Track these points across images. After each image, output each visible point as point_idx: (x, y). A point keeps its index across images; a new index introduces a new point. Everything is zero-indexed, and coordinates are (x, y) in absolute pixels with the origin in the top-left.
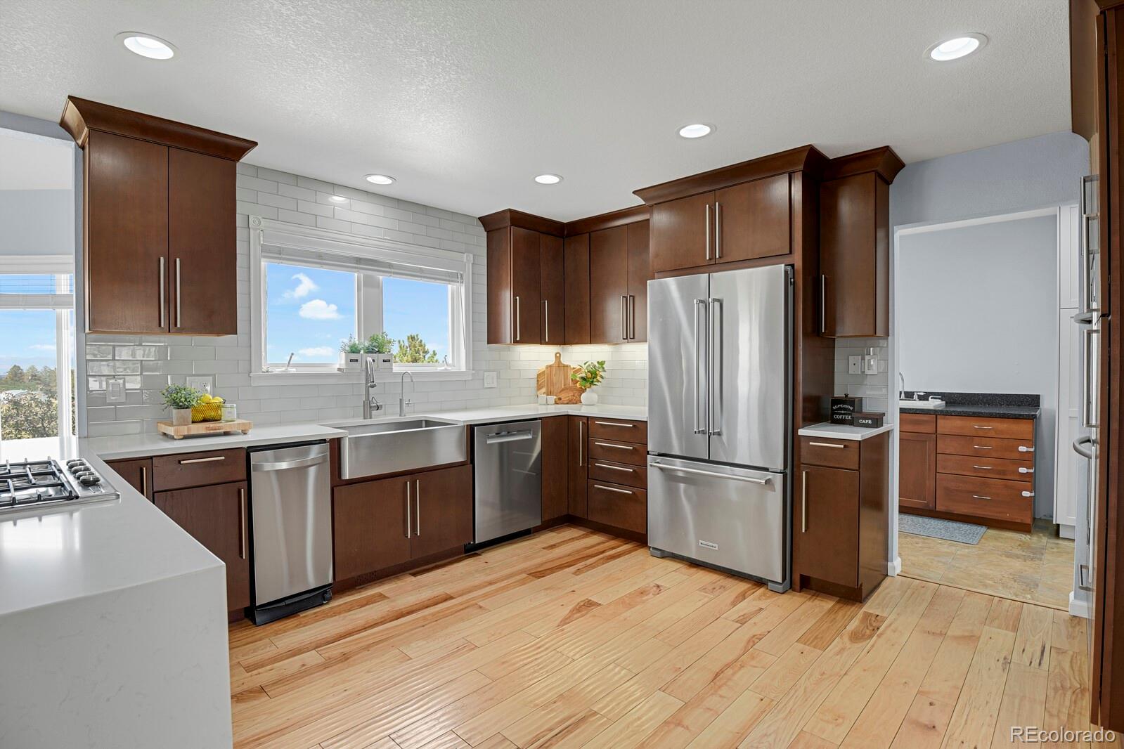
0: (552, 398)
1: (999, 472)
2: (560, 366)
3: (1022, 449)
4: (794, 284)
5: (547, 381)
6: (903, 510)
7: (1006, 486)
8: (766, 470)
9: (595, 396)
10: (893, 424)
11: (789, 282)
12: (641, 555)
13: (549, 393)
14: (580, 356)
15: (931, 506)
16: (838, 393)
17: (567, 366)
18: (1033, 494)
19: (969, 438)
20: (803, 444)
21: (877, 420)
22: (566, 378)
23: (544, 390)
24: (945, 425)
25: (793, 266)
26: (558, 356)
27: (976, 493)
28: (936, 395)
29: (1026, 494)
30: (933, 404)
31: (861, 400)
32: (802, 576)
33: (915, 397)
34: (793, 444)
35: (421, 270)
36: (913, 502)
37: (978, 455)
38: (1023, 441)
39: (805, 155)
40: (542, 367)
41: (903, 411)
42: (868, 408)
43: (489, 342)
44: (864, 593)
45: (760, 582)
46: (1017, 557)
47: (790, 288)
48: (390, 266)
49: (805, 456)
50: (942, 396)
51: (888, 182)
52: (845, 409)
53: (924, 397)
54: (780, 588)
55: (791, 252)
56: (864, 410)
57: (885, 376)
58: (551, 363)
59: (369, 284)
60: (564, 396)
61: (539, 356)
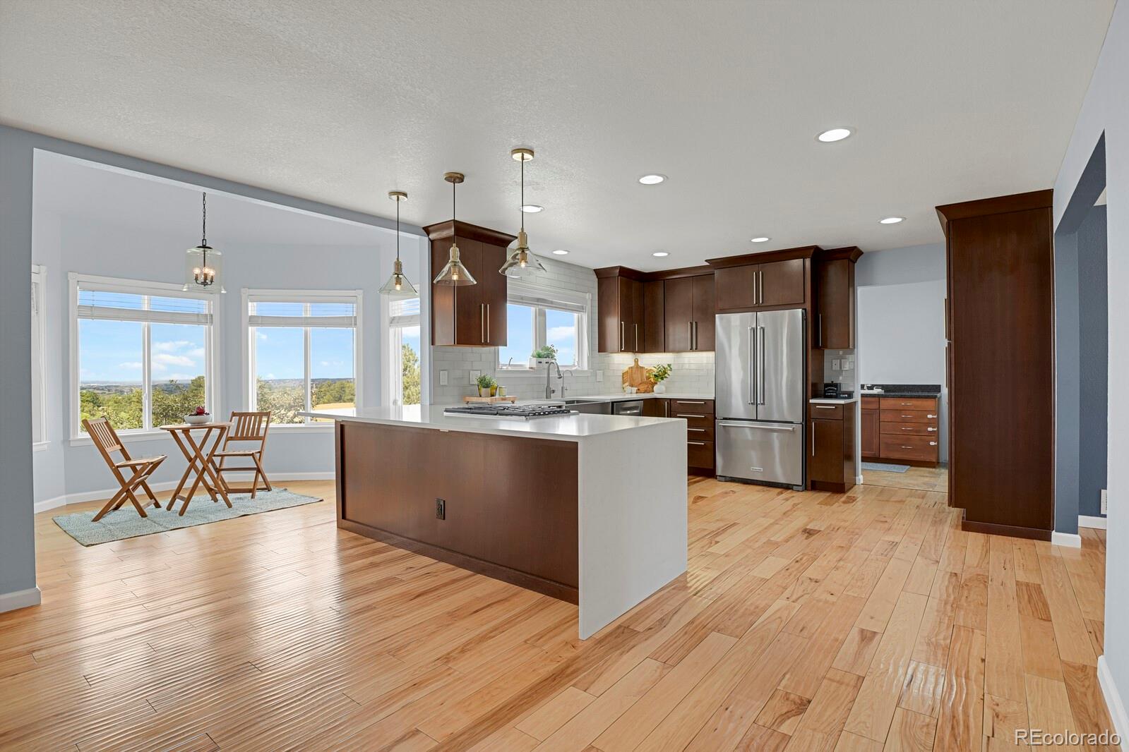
0: (635, 389)
1: (916, 431)
2: (638, 368)
3: (930, 416)
4: (806, 319)
5: (630, 377)
6: (864, 459)
7: (921, 440)
8: (792, 423)
9: (663, 388)
10: (857, 398)
11: (805, 319)
12: (710, 482)
13: (632, 386)
14: (651, 361)
15: (877, 455)
16: (827, 381)
17: (642, 368)
18: (936, 444)
19: (899, 411)
20: (812, 408)
21: (850, 395)
22: (642, 375)
23: (627, 384)
24: (886, 403)
25: (805, 309)
26: (636, 361)
27: (903, 445)
28: (878, 386)
29: (932, 443)
30: (876, 391)
31: (840, 384)
32: (812, 481)
33: (865, 387)
34: (806, 407)
35: (566, 305)
36: (868, 453)
37: (904, 421)
38: (930, 412)
39: (812, 251)
40: (626, 369)
41: (863, 396)
42: (844, 389)
43: (599, 352)
44: (846, 488)
45: (787, 487)
46: (927, 476)
47: (804, 322)
48: (552, 302)
49: (813, 415)
50: (883, 387)
51: (854, 262)
52: (832, 389)
53: (871, 388)
54: (800, 488)
55: (804, 302)
56: (842, 390)
57: (853, 372)
58: (632, 366)
59: (541, 315)
60: (642, 388)
61: (623, 361)
